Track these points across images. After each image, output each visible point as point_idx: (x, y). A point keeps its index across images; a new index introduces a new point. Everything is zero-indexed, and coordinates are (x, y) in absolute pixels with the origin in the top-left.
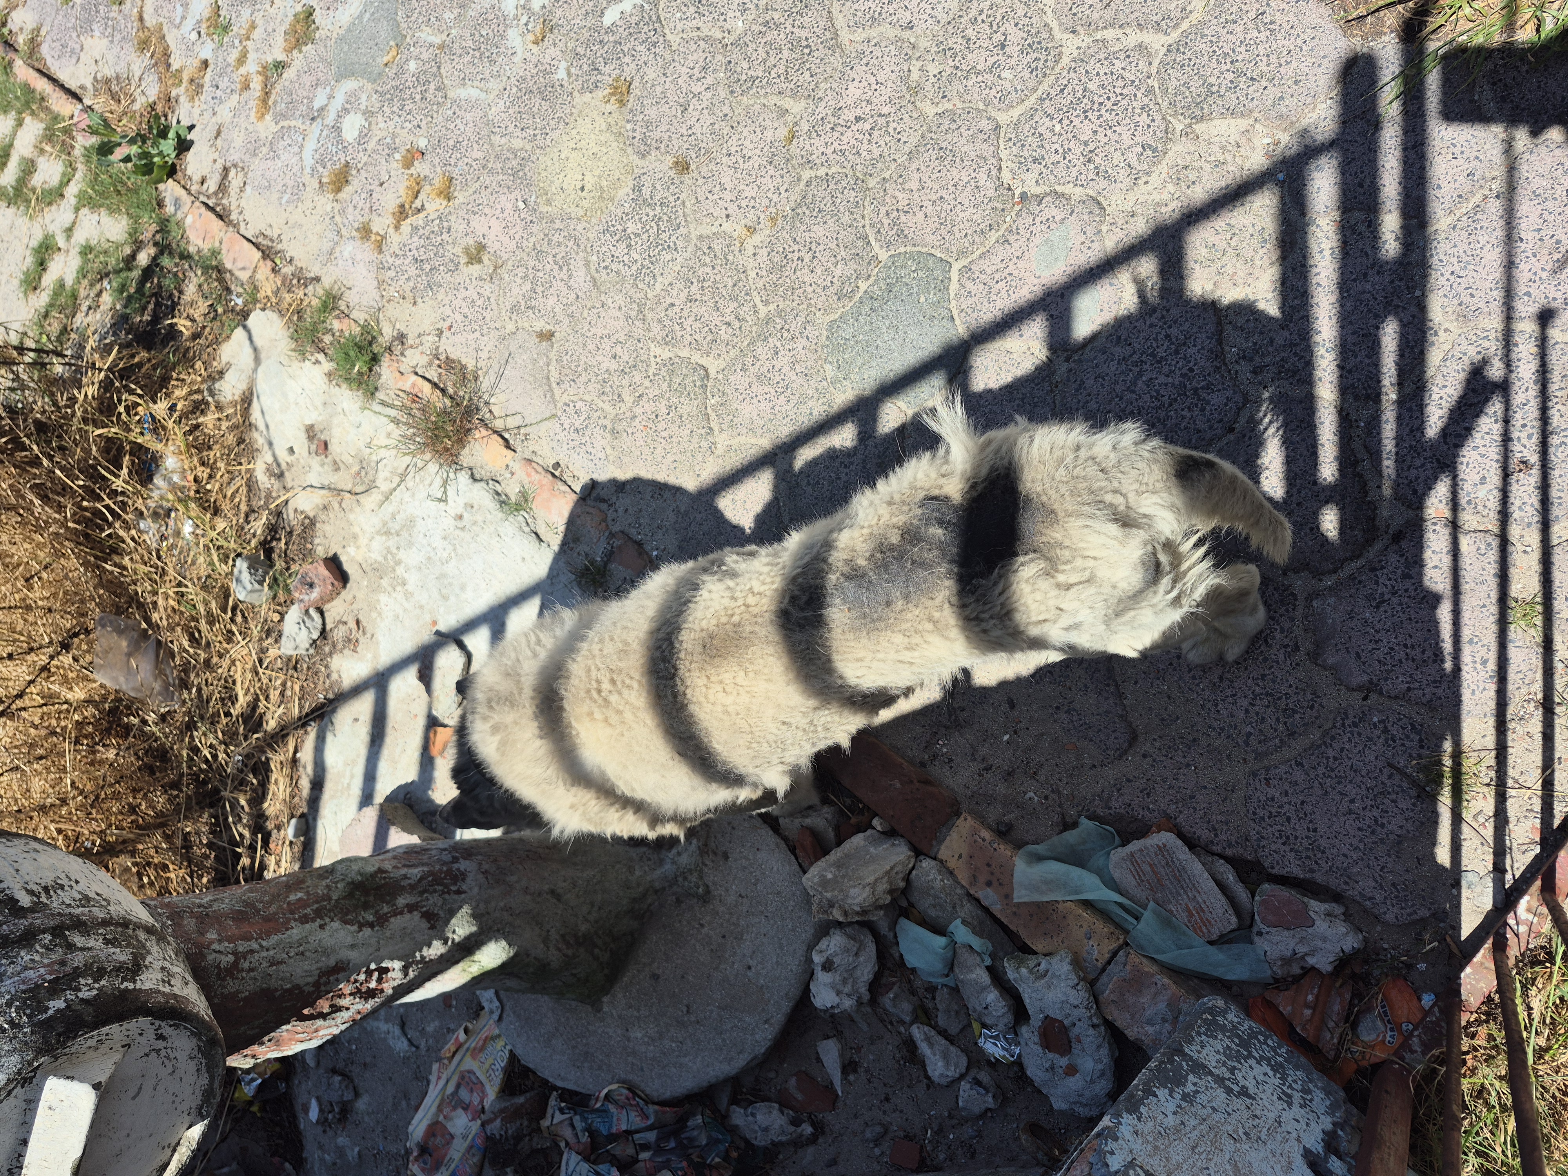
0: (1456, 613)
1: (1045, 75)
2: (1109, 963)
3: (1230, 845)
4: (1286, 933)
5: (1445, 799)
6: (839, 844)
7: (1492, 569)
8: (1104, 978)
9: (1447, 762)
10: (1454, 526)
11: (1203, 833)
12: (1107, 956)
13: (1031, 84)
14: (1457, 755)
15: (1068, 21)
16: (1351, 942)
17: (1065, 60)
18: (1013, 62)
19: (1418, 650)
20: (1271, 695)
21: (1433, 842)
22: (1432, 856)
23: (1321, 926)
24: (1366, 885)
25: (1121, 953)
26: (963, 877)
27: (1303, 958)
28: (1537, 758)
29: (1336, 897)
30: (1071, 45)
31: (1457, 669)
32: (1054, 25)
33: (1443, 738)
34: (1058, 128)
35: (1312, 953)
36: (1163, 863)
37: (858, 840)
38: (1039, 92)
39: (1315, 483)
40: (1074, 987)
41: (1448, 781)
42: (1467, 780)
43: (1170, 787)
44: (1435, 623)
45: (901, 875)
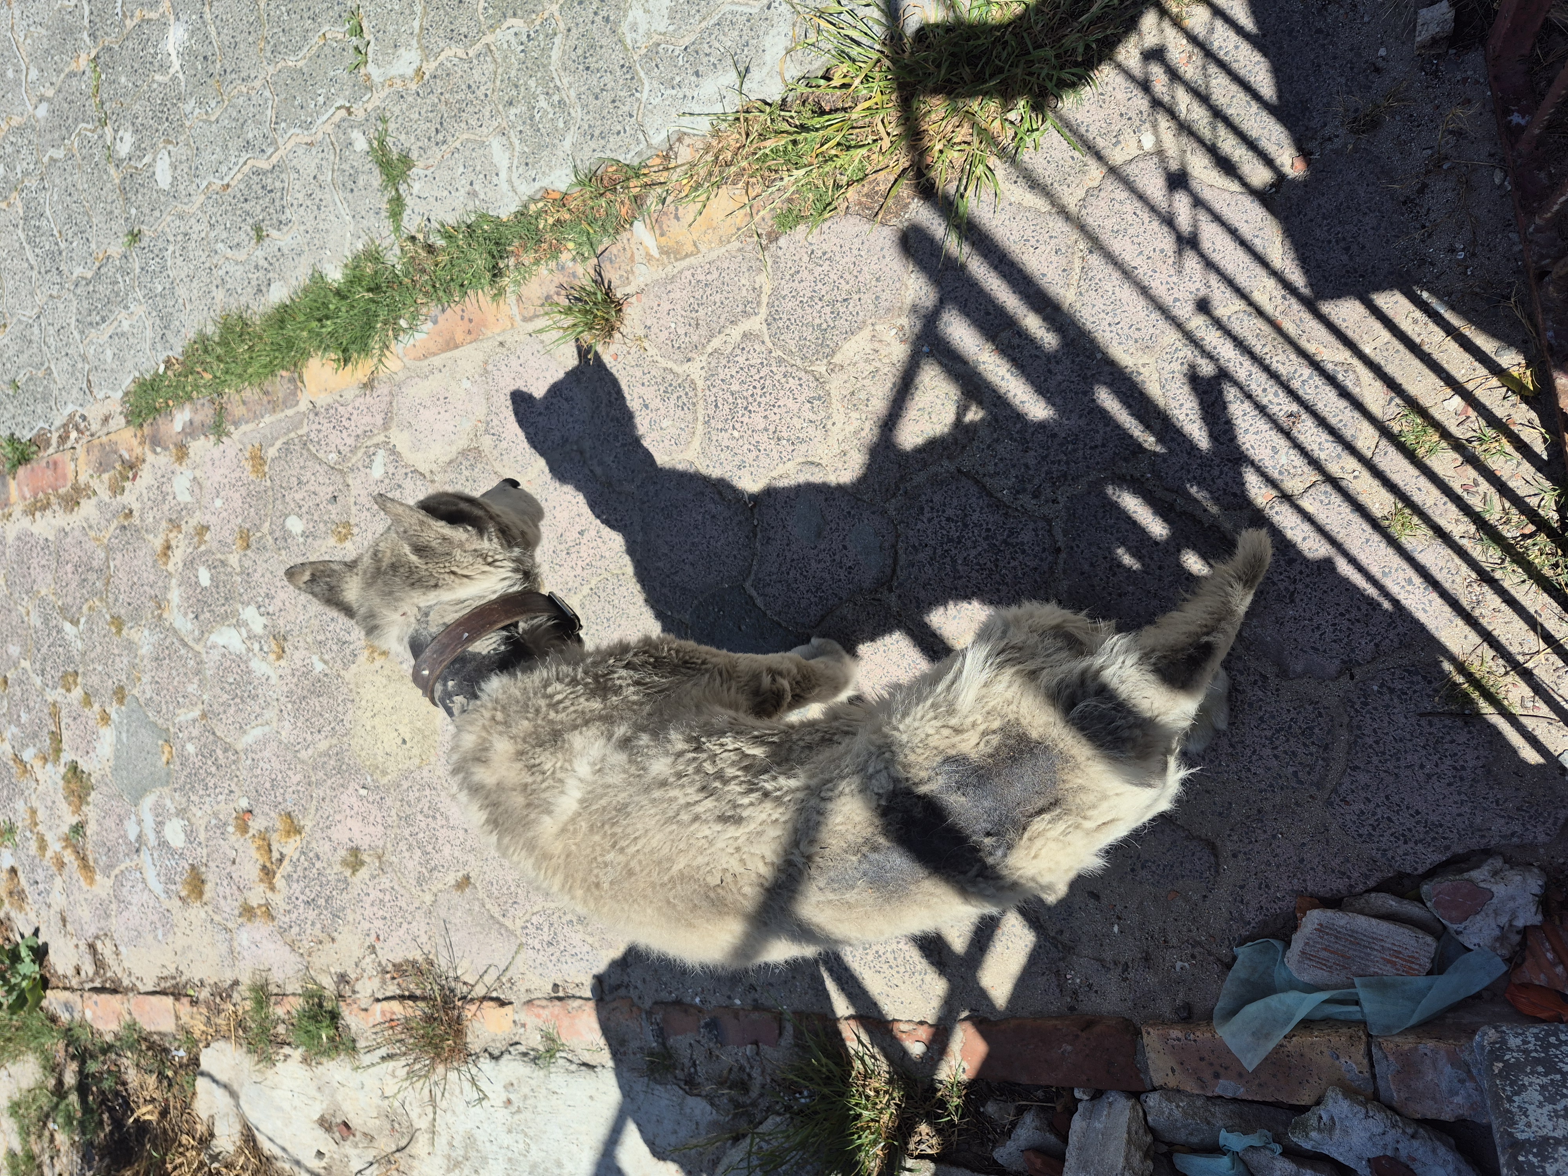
0: (1353, 561)
1: (694, 404)
2: (1372, 1066)
3: (1367, 877)
4: (1478, 917)
5: (1486, 708)
6: (1065, 1140)
7: (1346, 509)
8: (1381, 1084)
9: (1460, 679)
10: (1287, 498)
11: (1338, 885)
12: (1365, 1062)
13: (690, 417)
14: (1461, 668)
15: (679, 356)
16: (1534, 884)
17: (700, 383)
18: (663, 411)
19: (1354, 611)
20: (1282, 729)
21: (1514, 752)
22: (1523, 762)
23: (1499, 890)
24: (1498, 825)
25: (1374, 1050)
26: (1191, 1087)
27: (1511, 925)
28: (1519, 625)
29: (1487, 853)
30: (695, 370)
31: (1396, 602)
32: (670, 365)
33: (1438, 664)
34: (736, 434)
35: (1514, 916)
36: (1333, 939)
37: (1077, 1123)
38: (701, 418)
39: (1156, 543)
40: (1367, 1116)
41: (1475, 695)
42: (1489, 682)
43: (1278, 866)
44: (1345, 582)
45: (1141, 1132)
